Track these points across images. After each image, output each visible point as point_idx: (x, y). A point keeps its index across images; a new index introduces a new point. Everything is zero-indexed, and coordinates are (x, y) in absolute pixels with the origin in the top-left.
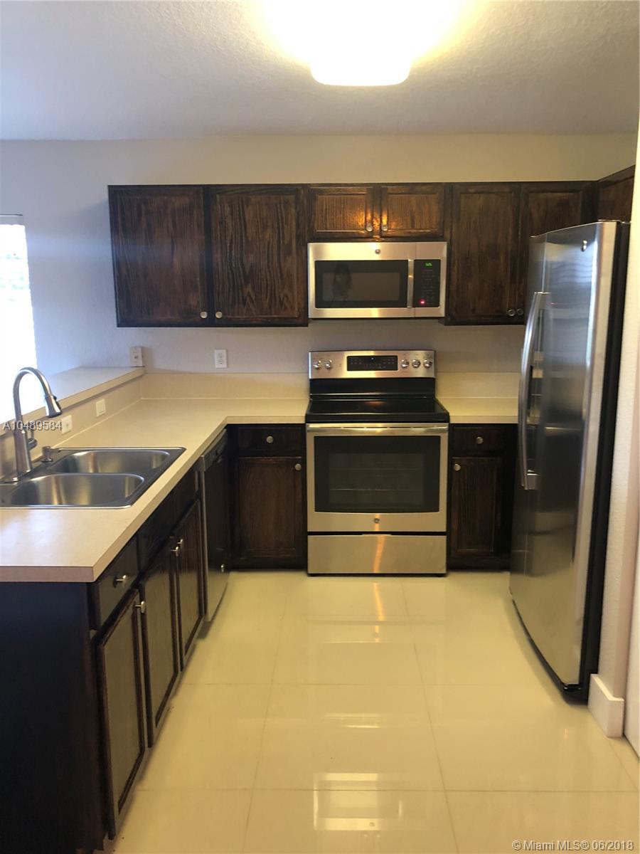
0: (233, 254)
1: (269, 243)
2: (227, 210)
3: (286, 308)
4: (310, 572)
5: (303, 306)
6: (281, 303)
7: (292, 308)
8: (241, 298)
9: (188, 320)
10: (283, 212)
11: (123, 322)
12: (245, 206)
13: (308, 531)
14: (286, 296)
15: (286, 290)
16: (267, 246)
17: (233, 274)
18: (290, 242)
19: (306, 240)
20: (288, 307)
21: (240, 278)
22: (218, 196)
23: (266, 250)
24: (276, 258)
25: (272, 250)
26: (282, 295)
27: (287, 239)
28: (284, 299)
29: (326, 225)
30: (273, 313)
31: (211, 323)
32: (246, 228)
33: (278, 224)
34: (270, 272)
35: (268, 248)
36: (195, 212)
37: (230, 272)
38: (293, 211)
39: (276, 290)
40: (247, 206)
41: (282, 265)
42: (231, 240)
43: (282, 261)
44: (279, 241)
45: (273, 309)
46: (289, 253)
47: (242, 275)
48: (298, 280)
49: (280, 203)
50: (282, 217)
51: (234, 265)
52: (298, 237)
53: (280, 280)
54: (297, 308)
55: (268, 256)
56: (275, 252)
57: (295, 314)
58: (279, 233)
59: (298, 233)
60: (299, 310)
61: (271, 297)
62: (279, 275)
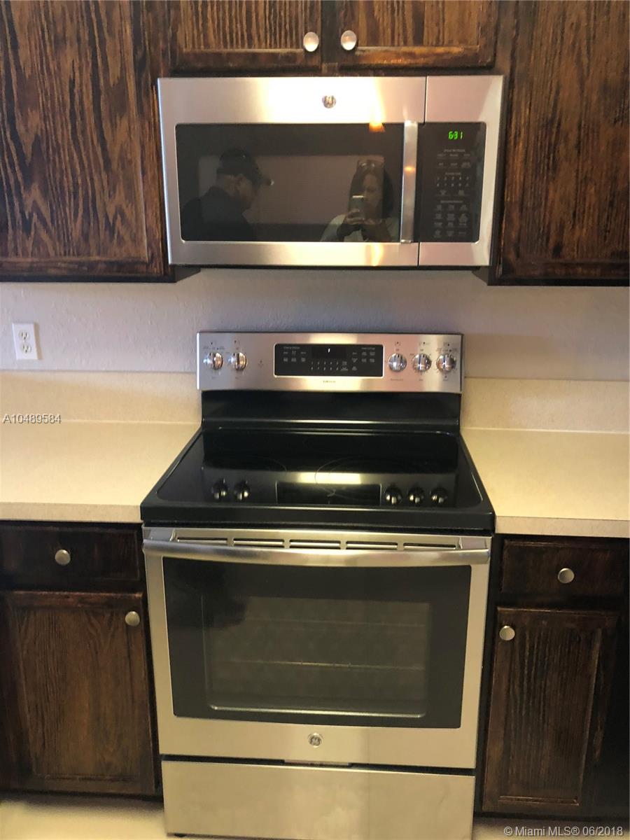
1: (72, 82)
3: (121, 240)
6: (111, 228)
7: (136, 240)
14: (120, 211)
15: (120, 197)
16: (67, 90)
18: (122, 80)
20: (127, 238)
23: (68, 99)
24: (91, 119)
25: (81, 102)
26: (111, 210)
27: (115, 71)
28: (115, 218)
29: (206, 36)
30: (93, 250)
33: (92, 34)
34: (79, 153)
35: (71, 91)
39: (98, 197)
41: (108, 136)
43: (106, 126)
44: (95, 78)
45: (92, 242)
46: (120, 107)
52: (140, 66)
53: (104, 175)
54: (145, 241)
55: (72, 113)
56: (88, 104)
57: (145, 255)
58: (94, 57)
59: (140, 54)
60: (149, 245)
61: (86, 210)
62: (101, 161)
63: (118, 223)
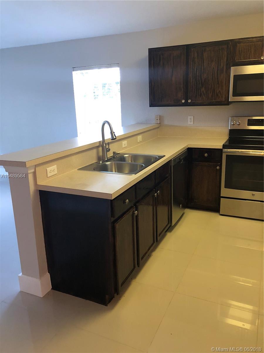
0: (197, 74)
1: (213, 68)
2: (196, 55)
3: (219, 97)
4: (221, 213)
5: (227, 96)
6: (217, 95)
7: (222, 97)
8: (199, 93)
9: (177, 104)
10: (221, 54)
11: (152, 105)
12: (204, 52)
13: (221, 196)
14: (220, 92)
15: (220, 89)
16: (212, 69)
17: (197, 83)
18: (223, 67)
19: (231, 66)
21: (200, 84)
22: (192, 49)
23: (212, 71)
24: (216, 75)
26: (218, 91)
27: (222, 66)
28: (218, 93)
29: (241, 58)
30: (213, 99)
31: (186, 104)
32: (203, 63)
33: (218, 59)
34: (213, 81)
35: (213, 71)
36: (182, 57)
37: (195, 82)
38: (226, 53)
39: (215, 89)
40: (205, 52)
41: (219, 78)
42: (197, 68)
43: (219, 76)
44: (218, 67)
46: (222, 72)
47: (200, 83)
48: (225, 84)
49: (220, 50)
50: (220, 56)
51: (197, 79)
52: (227, 65)
53: (217, 85)
54: (224, 97)
55: (213, 74)
56: (216, 72)
57: (224, 100)
58: (218, 64)
59: (227, 62)
60: (225, 98)
61: (213, 92)
62: (217, 82)
63: (219, 94)
